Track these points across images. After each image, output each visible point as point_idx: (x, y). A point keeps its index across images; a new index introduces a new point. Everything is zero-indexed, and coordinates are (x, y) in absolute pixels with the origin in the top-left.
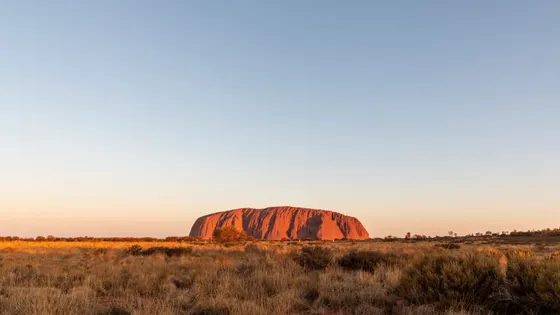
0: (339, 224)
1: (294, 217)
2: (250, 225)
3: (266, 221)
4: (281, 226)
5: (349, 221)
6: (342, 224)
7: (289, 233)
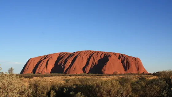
0: (122, 62)
1: (90, 57)
2: (59, 63)
3: (70, 61)
4: (80, 64)
5: (130, 59)
6: (125, 62)
7: (84, 69)
